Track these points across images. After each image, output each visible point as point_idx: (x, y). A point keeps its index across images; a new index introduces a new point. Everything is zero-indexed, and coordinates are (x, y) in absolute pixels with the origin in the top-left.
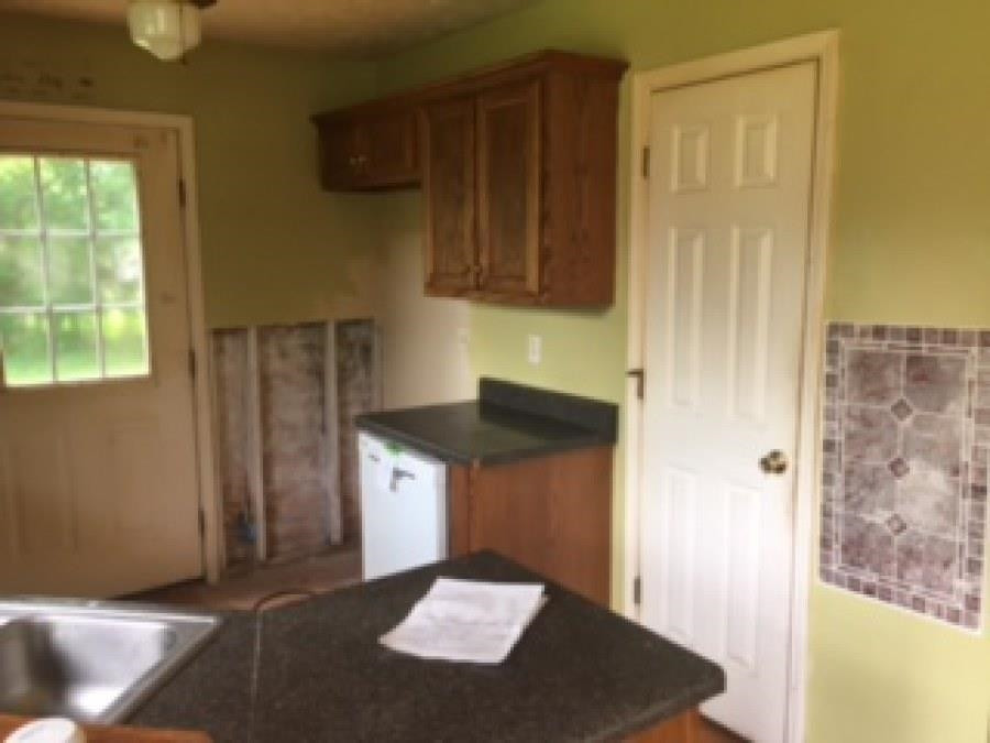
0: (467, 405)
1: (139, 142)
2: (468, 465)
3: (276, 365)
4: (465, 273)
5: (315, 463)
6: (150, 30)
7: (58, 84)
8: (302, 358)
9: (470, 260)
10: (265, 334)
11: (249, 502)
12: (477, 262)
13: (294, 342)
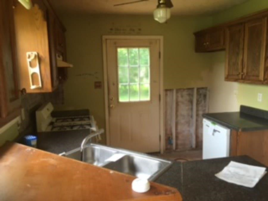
0: (236, 113)
1: (151, 43)
2: (237, 130)
3: (180, 99)
4: (238, 75)
5: (189, 126)
6: (159, 16)
7: (134, 30)
8: (188, 98)
9: (240, 71)
10: (178, 91)
11: (171, 134)
12: (242, 71)
13: (185, 93)
